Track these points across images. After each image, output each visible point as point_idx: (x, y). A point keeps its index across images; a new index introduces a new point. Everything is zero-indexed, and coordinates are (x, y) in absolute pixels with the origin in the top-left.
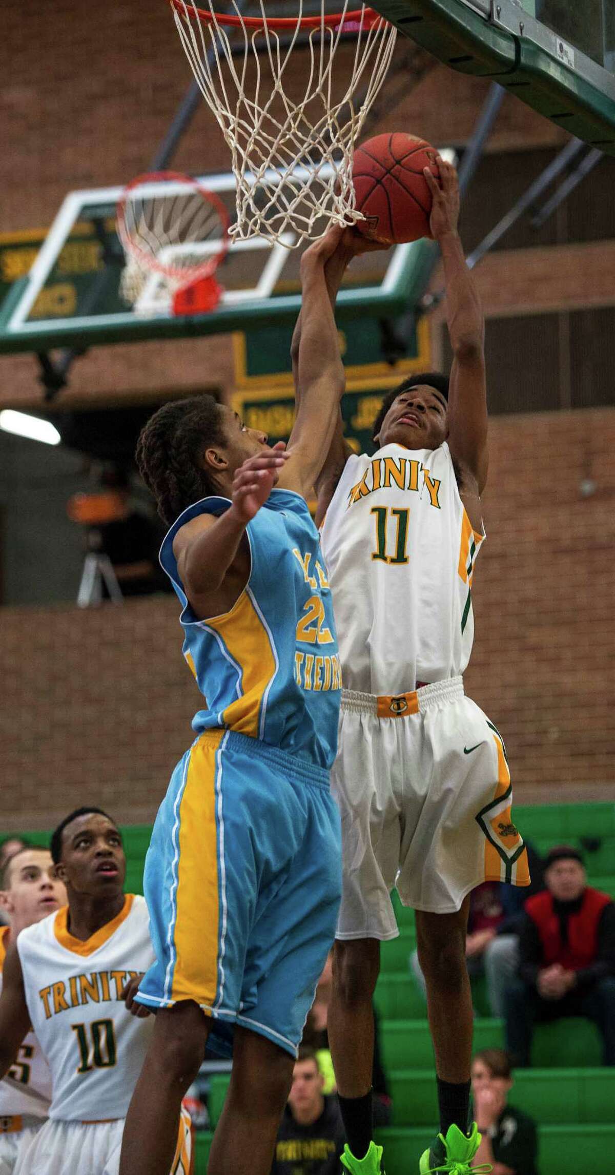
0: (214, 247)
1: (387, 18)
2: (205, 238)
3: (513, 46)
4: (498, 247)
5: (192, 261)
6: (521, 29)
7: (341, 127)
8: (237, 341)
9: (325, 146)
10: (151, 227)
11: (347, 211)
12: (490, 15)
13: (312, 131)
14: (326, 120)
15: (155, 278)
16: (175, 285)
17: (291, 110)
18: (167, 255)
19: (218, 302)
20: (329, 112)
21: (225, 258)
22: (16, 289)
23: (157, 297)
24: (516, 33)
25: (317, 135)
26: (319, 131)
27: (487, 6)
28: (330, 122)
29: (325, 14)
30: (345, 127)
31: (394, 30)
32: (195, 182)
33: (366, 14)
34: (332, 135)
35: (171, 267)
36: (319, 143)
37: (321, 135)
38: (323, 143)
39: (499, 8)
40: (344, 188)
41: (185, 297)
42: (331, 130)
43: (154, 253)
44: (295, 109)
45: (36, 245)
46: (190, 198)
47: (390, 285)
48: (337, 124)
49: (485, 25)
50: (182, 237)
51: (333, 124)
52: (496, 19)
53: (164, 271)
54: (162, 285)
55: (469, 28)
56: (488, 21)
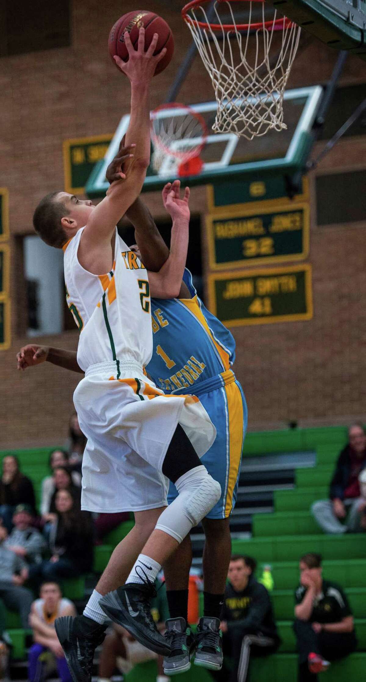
0: (199, 141)
1: (295, 22)
2: (194, 136)
3: (360, 34)
4: (345, 135)
5: (187, 149)
6: (364, 25)
7: (278, 79)
8: (209, 189)
9: (269, 89)
10: (167, 132)
11: (278, 123)
12: (348, 19)
13: (262, 82)
14: (269, 77)
15: (169, 158)
16: (180, 161)
17: (251, 71)
18: (175, 146)
19: (200, 168)
20: (270, 72)
21: (204, 146)
22: (97, 167)
23: (170, 167)
24: (361, 27)
25: (264, 84)
26: (265, 82)
27: (346, 14)
28: (271, 77)
29: (265, 21)
30: (280, 80)
31: (300, 28)
32: (189, 108)
33: (286, 20)
34: (272, 84)
35: (177, 152)
36: (266, 88)
37: (267, 84)
38: (268, 87)
39: (352, 15)
40: (278, 111)
41: (185, 167)
42: (272, 81)
43: (168, 145)
44: (253, 71)
45: (107, 143)
46: (186, 116)
47: (291, 156)
48: (275, 79)
49: (345, 24)
50: (183, 136)
51: (273, 78)
52: (351, 21)
53: (174, 154)
54: (173, 162)
55: (338, 26)
56: (347, 22)
